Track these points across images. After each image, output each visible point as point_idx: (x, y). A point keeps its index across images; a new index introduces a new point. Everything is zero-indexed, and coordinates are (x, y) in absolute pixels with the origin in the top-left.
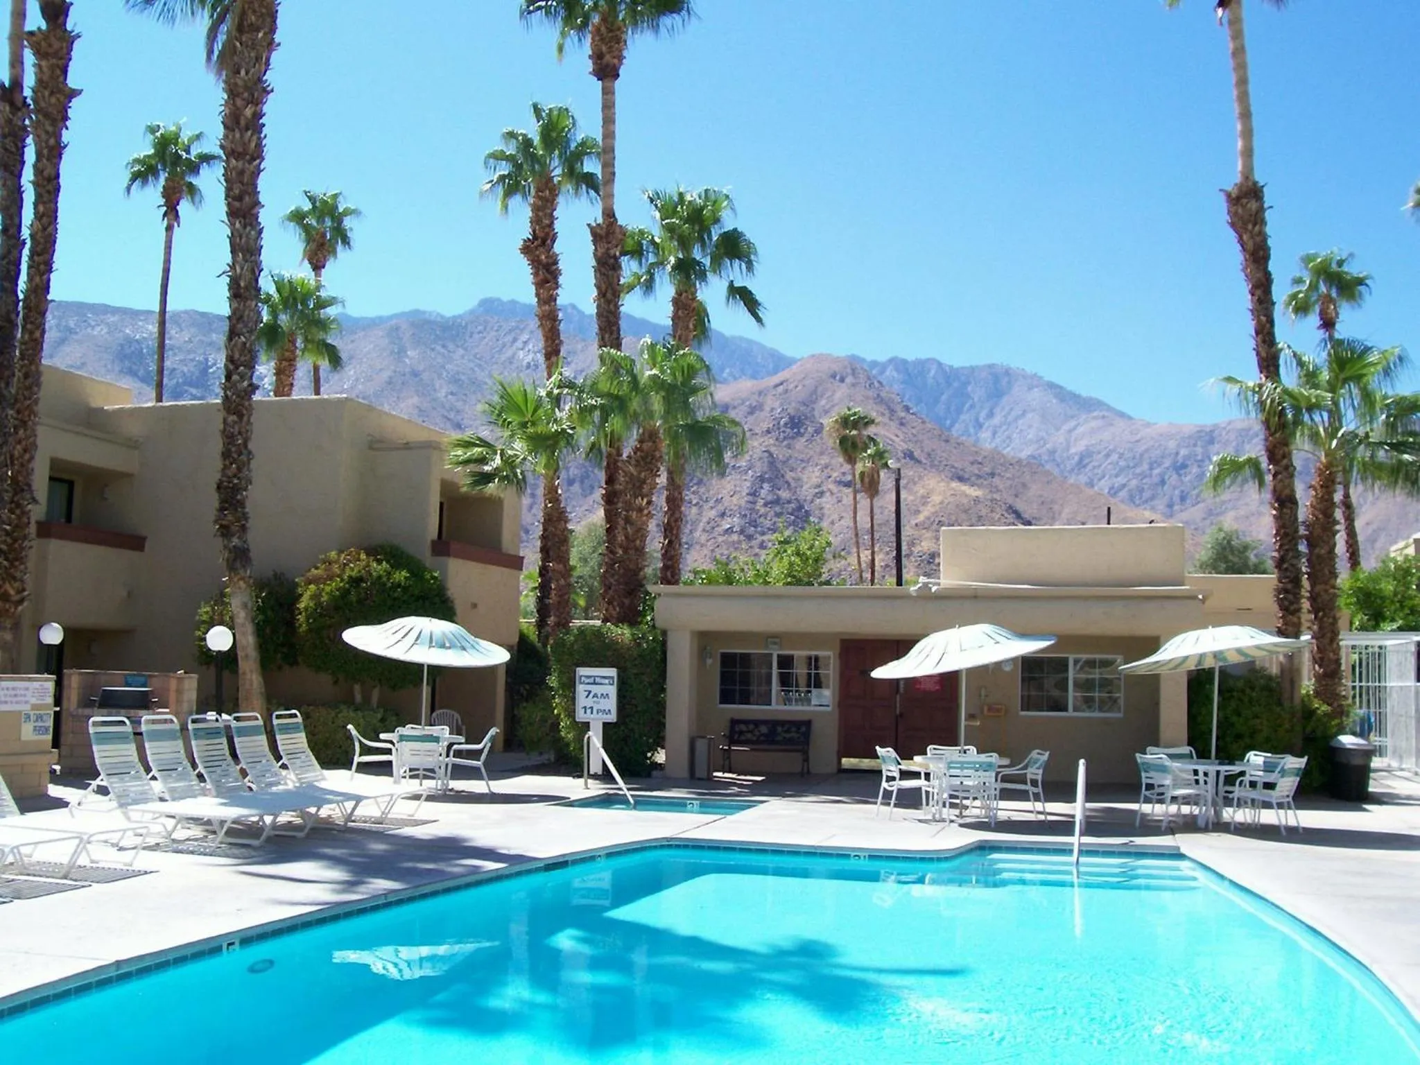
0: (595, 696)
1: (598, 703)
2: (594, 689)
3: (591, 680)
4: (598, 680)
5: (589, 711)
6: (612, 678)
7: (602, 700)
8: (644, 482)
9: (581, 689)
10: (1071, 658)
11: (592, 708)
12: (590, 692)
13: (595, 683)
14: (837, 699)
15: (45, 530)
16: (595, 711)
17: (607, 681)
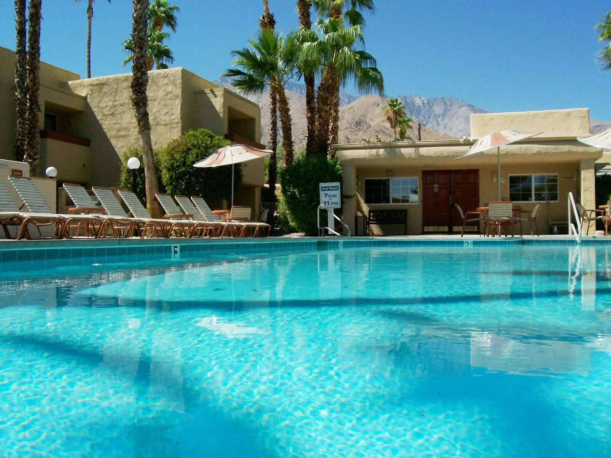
0: (330, 196)
1: (331, 199)
2: (329, 193)
3: (327, 189)
4: (330, 188)
5: (327, 204)
6: (338, 187)
7: (333, 198)
8: (327, 98)
9: (322, 194)
10: (533, 176)
11: (328, 202)
12: (327, 194)
13: (329, 190)
14: (421, 199)
15: (44, 134)
16: (330, 203)
17: (335, 188)
